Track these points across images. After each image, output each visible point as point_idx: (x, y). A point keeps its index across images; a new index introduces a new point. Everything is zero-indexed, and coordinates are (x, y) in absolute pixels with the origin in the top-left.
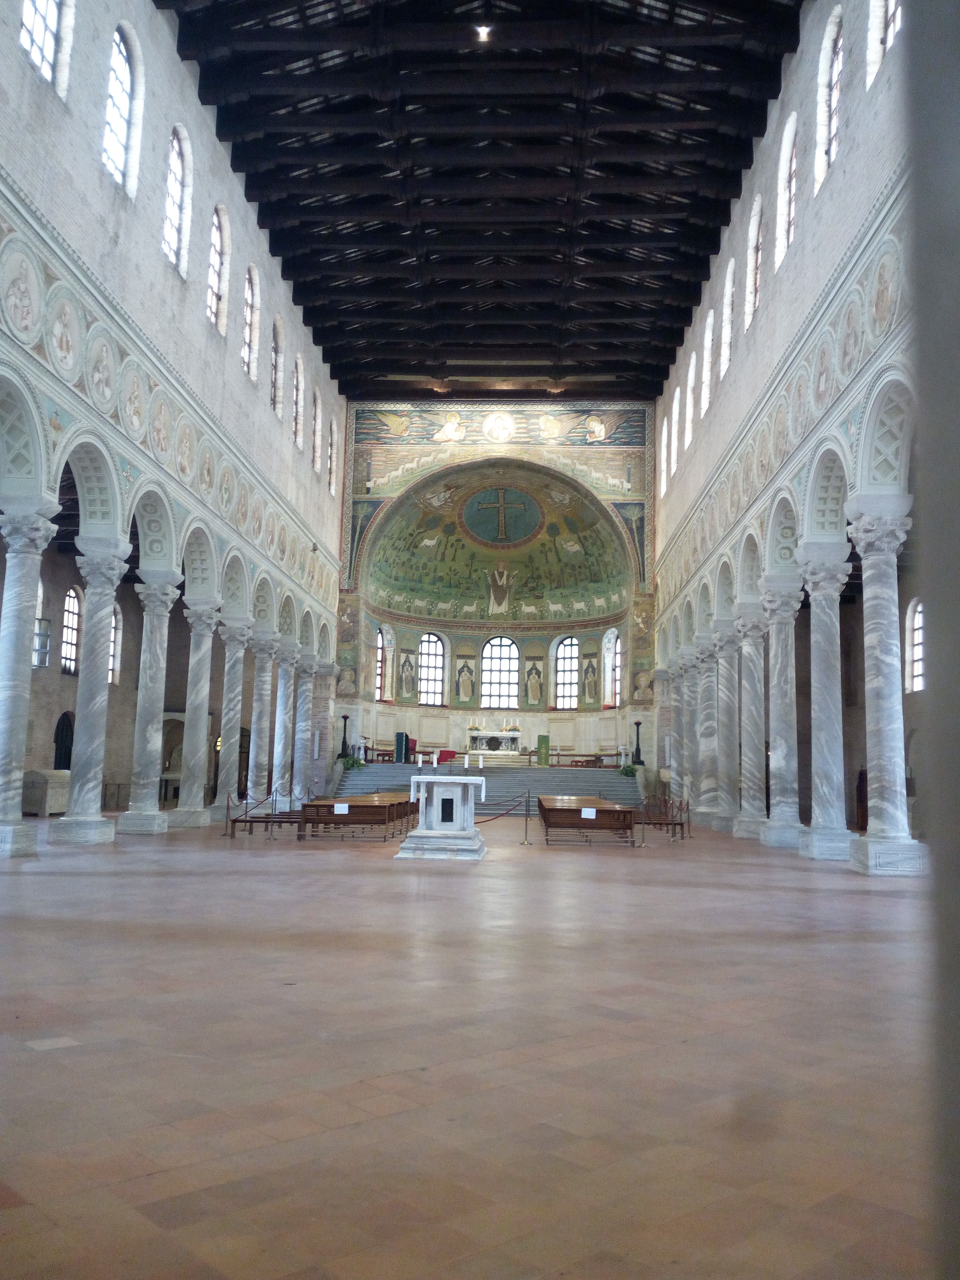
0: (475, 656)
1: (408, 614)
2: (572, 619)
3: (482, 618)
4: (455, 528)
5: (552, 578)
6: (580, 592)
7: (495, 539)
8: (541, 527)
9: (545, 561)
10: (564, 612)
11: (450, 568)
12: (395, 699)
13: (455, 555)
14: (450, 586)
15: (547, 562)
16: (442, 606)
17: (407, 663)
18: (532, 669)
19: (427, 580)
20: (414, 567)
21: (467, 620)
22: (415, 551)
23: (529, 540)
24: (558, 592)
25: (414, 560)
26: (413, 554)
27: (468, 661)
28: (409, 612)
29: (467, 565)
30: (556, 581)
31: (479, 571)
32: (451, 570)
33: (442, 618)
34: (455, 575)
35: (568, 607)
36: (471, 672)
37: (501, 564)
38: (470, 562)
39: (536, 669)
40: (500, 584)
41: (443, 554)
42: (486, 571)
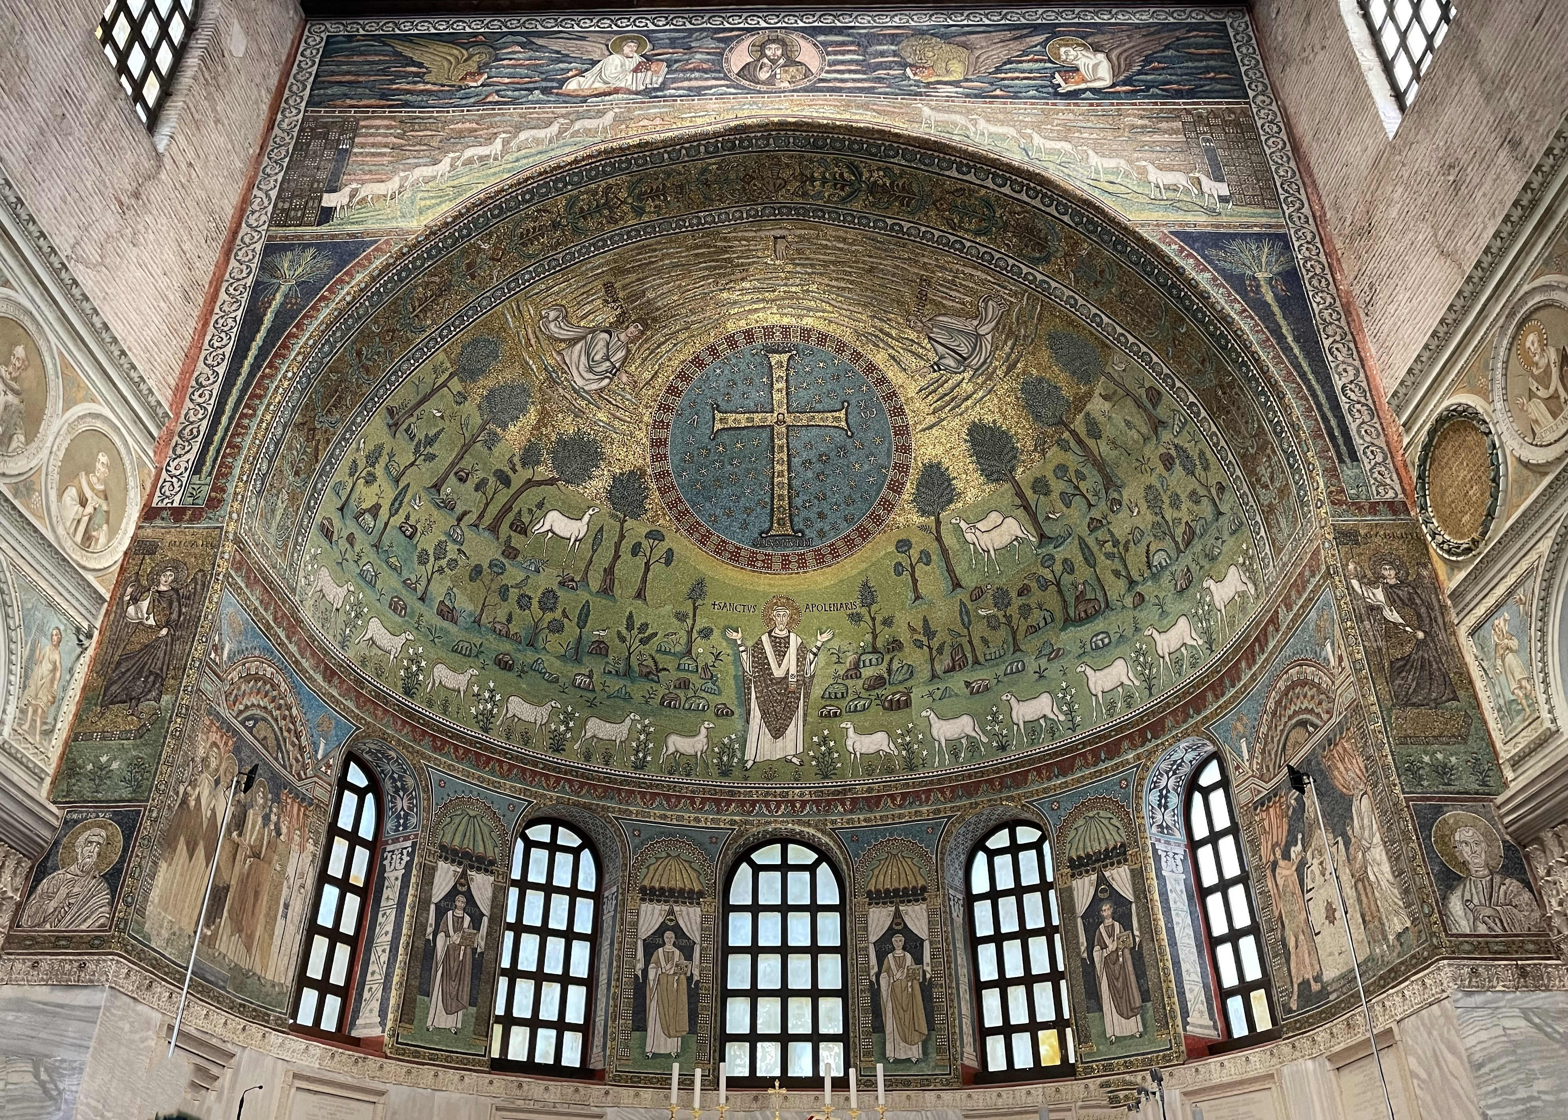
0: (701, 894)
1: (479, 734)
2: (1013, 754)
3: (725, 772)
4: (642, 494)
5: (935, 643)
6: (1032, 665)
7: (763, 538)
8: (897, 488)
9: (911, 595)
10: (985, 740)
11: (630, 617)
12: (394, 1034)
13: (644, 580)
14: (627, 673)
15: (918, 597)
16: (597, 728)
17: (460, 901)
18: (891, 932)
19: (554, 643)
20: (514, 594)
21: (675, 778)
22: (517, 541)
23: (864, 534)
24: (957, 682)
25: (514, 574)
26: (511, 552)
27: (676, 908)
28: (486, 730)
29: (681, 617)
30: (947, 650)
31: (716, 633)
32: (630, 627)
33: (597, 765)
34: (643, 642)
35: (995, 720)
36: (686, 948)
37: (781, 616)
38: (688, 607)
39: (906, 931)
40: (778, 673)
41: (609, 572)
42: (734, 636)
